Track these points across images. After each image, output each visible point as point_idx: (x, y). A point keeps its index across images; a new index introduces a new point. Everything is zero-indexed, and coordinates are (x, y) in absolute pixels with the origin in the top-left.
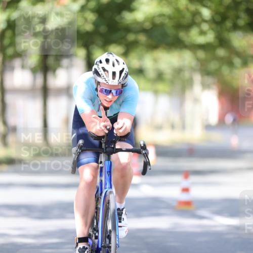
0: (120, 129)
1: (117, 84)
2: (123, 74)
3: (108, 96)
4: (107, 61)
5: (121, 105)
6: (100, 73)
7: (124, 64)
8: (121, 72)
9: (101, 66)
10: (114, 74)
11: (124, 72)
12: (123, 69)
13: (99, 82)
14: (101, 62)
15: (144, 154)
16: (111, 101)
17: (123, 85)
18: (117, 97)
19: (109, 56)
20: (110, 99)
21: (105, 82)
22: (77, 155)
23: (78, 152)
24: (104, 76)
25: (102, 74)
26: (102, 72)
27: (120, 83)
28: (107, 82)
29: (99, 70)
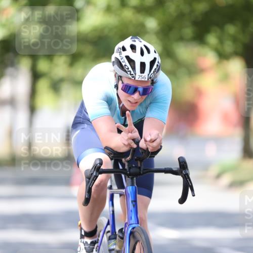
0: (153, 142)
1: (146, 80)
2: (155, 67)
3: (132, 96)
4: (133, 47)
5: (147, 108)
6: (123, 64)
7: (155, 52)
8: (152, 63)
9: (124, 54)
10: (143, 65)
11: (156, 63)
12: (155, 59)
13: (121, 77)
14: (124, 49)
15: (185, 175)
16: (136, 103)
17: (153, 80)
18: (144, 97)
19: (135, 41)
20: (135, 100)
21: (130, 76)
22: (93, 179)
23: (95, 176)
24: (128, 69)
25: (125, 65)
26: (125, 63)
27: (150, 78)
28: (132, 77)
29: (122, 59)
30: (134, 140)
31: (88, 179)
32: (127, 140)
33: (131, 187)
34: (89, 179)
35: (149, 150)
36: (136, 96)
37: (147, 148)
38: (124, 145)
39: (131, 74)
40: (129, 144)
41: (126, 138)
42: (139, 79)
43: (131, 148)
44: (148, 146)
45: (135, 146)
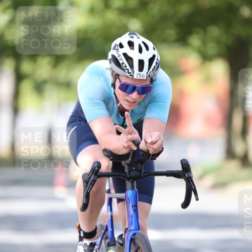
0: (154, 144)
1: (145, 78)
2: (154, 64)
3: (131, 95)
4: (131, 44)
5: (146, 108)
7: (154, 49)
8: (151, 60)
9: (122, 51)
10: (141, 63)
11: (155, 61)
12: (154, 56)
13: (118, 75)
14: (121, 46)
15: (188, 178)
16: (135, 102)
17: (152, 79)
18: (143, 96)
19: (132, 37)
20: (133, 99)
21: (128, 75)
22: (91, 184)
23: (93, 180)
24: (126, 67)
25: (123, 63)
26: (123, 60)
27: (149, 76)
28: (131, 75)
29: (119, 56)
30: (134, 142)
31: (85, 184)
32: (127, 142)
33: (131, 191)
34: (87, 183)
35: (150, 152)
36: (135, 95)
37: (148, 151)
38: (124, 147)
39: (129, 73)
40: (129, 147)
41: (126, 140)
42: (138, 78)
43: (131, 150)
44: (149, 148)
45: (135, 148)
